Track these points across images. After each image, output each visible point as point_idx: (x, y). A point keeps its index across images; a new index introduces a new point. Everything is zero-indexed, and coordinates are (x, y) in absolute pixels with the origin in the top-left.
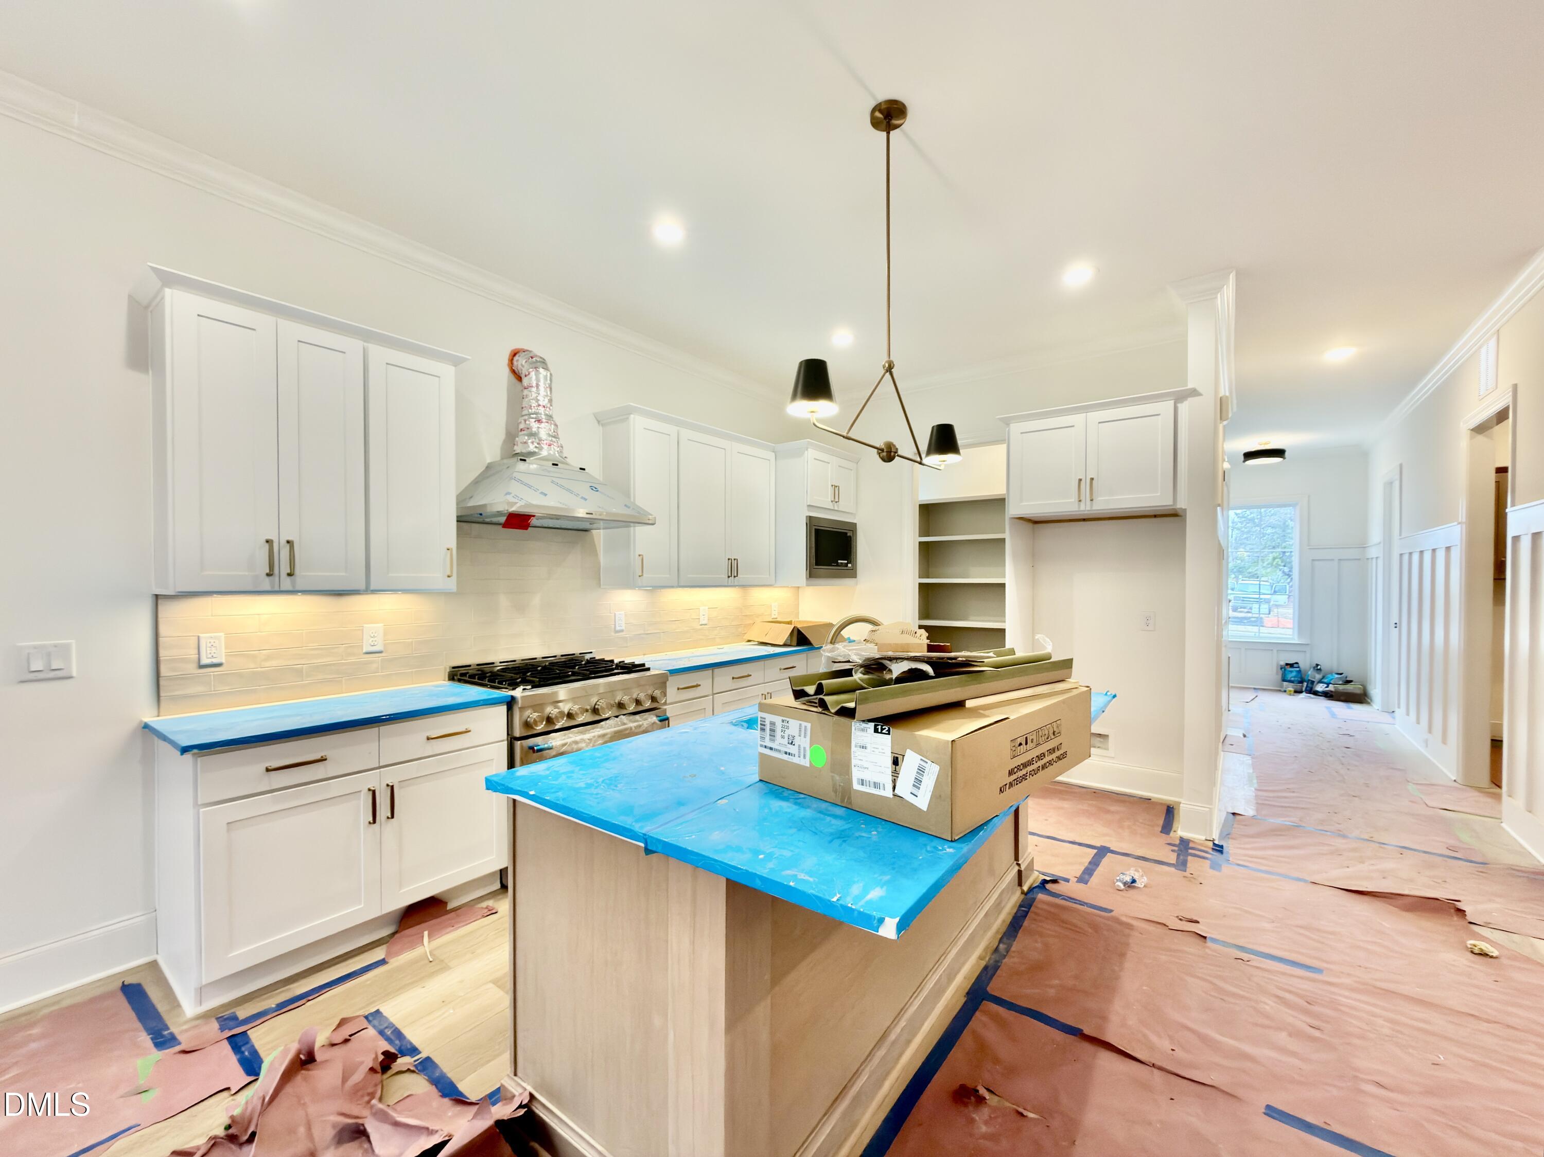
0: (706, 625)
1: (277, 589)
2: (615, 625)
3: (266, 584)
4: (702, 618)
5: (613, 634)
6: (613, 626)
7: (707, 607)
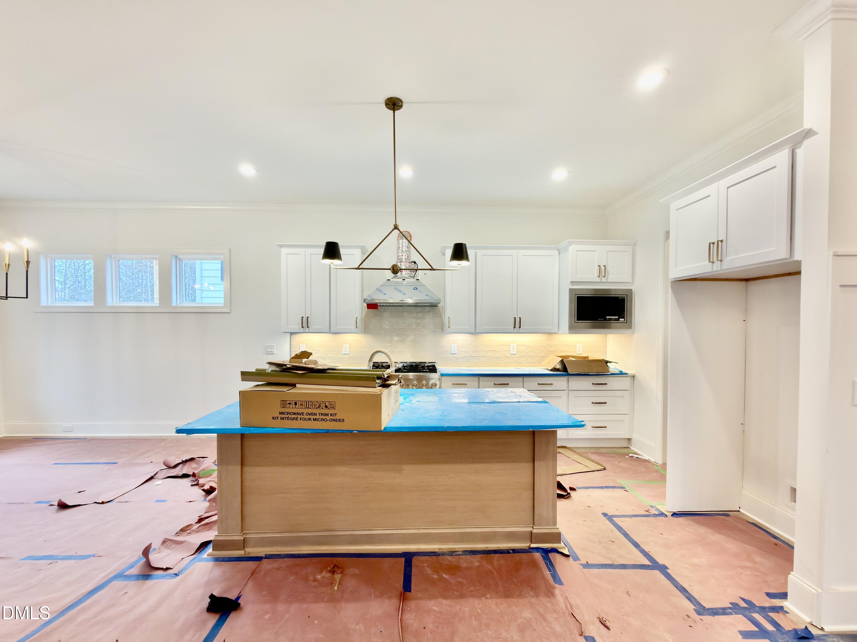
0: (515, 354)
1: (305, 332)
2: (451, 351)
3: (302, 330)
4: (511, 350)
5: (450, 355)
6: (450, 351)
7: (516, 345)
